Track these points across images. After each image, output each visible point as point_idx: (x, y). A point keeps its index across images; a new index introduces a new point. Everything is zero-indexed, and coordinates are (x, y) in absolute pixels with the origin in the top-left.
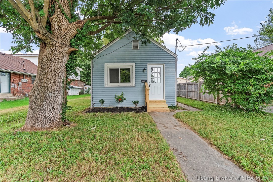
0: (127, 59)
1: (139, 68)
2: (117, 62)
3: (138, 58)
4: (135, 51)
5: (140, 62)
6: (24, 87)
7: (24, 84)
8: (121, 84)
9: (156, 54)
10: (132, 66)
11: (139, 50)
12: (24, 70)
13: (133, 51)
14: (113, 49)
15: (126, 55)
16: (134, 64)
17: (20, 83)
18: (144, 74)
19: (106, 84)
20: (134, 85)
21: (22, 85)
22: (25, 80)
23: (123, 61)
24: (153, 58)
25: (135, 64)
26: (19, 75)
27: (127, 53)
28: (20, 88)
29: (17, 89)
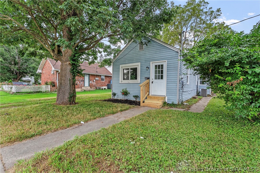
0: (134, 59)
1: (143, 67)
2: (128, 63)
3: (143, 58)
4: (141, 52)
5: (144, 62)
6: (97, 83)
7: (97, 81)
8: (130, 81)
9: (158, 52)
10: (138, 65)
11: (144, 50)
12: (97, 72)
13: (139, 52)
14: (126, 53)
15: (134, 56)
16: (139, 64)
17: (94, 81)
18: (147, 72)
19: (121, 81)
20: (139, 82)
21: (95, 82)
22: (97, 79)
23: (132, 61)
24: (156, 56)
25: (141, 64)
26: (94, 75)
27: (135, 54)
28: (94, 83)
29: (93, 84)
